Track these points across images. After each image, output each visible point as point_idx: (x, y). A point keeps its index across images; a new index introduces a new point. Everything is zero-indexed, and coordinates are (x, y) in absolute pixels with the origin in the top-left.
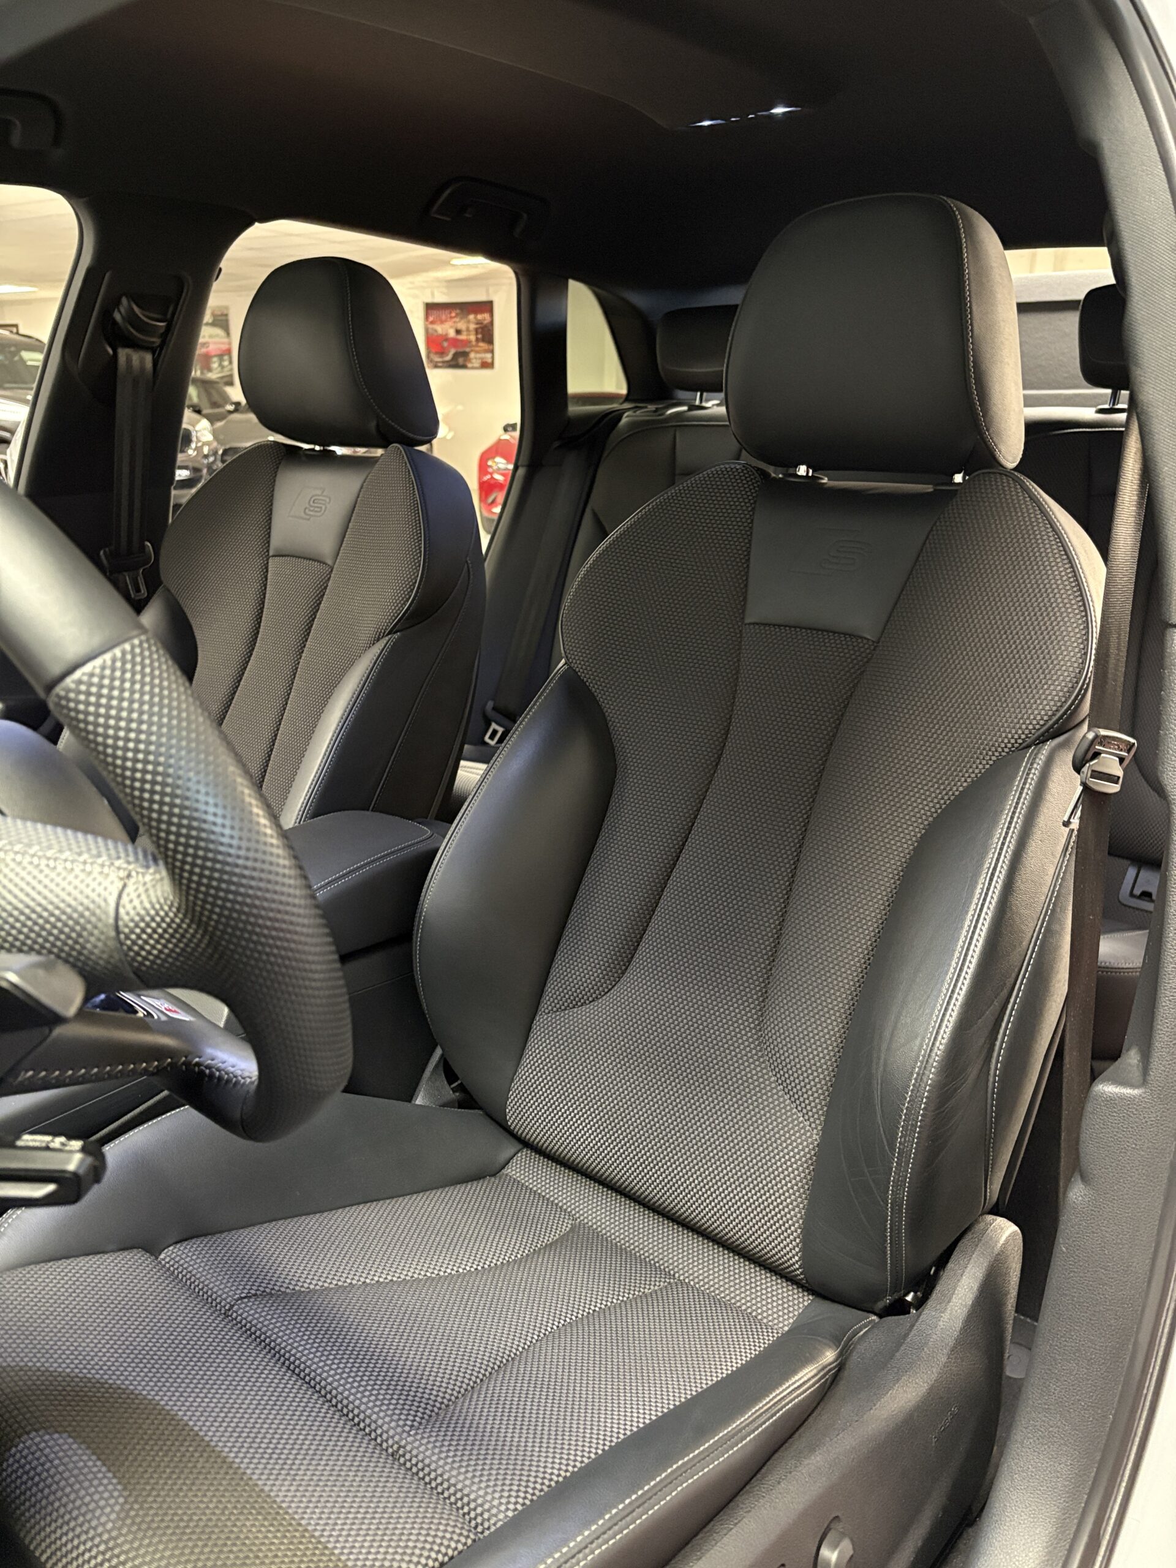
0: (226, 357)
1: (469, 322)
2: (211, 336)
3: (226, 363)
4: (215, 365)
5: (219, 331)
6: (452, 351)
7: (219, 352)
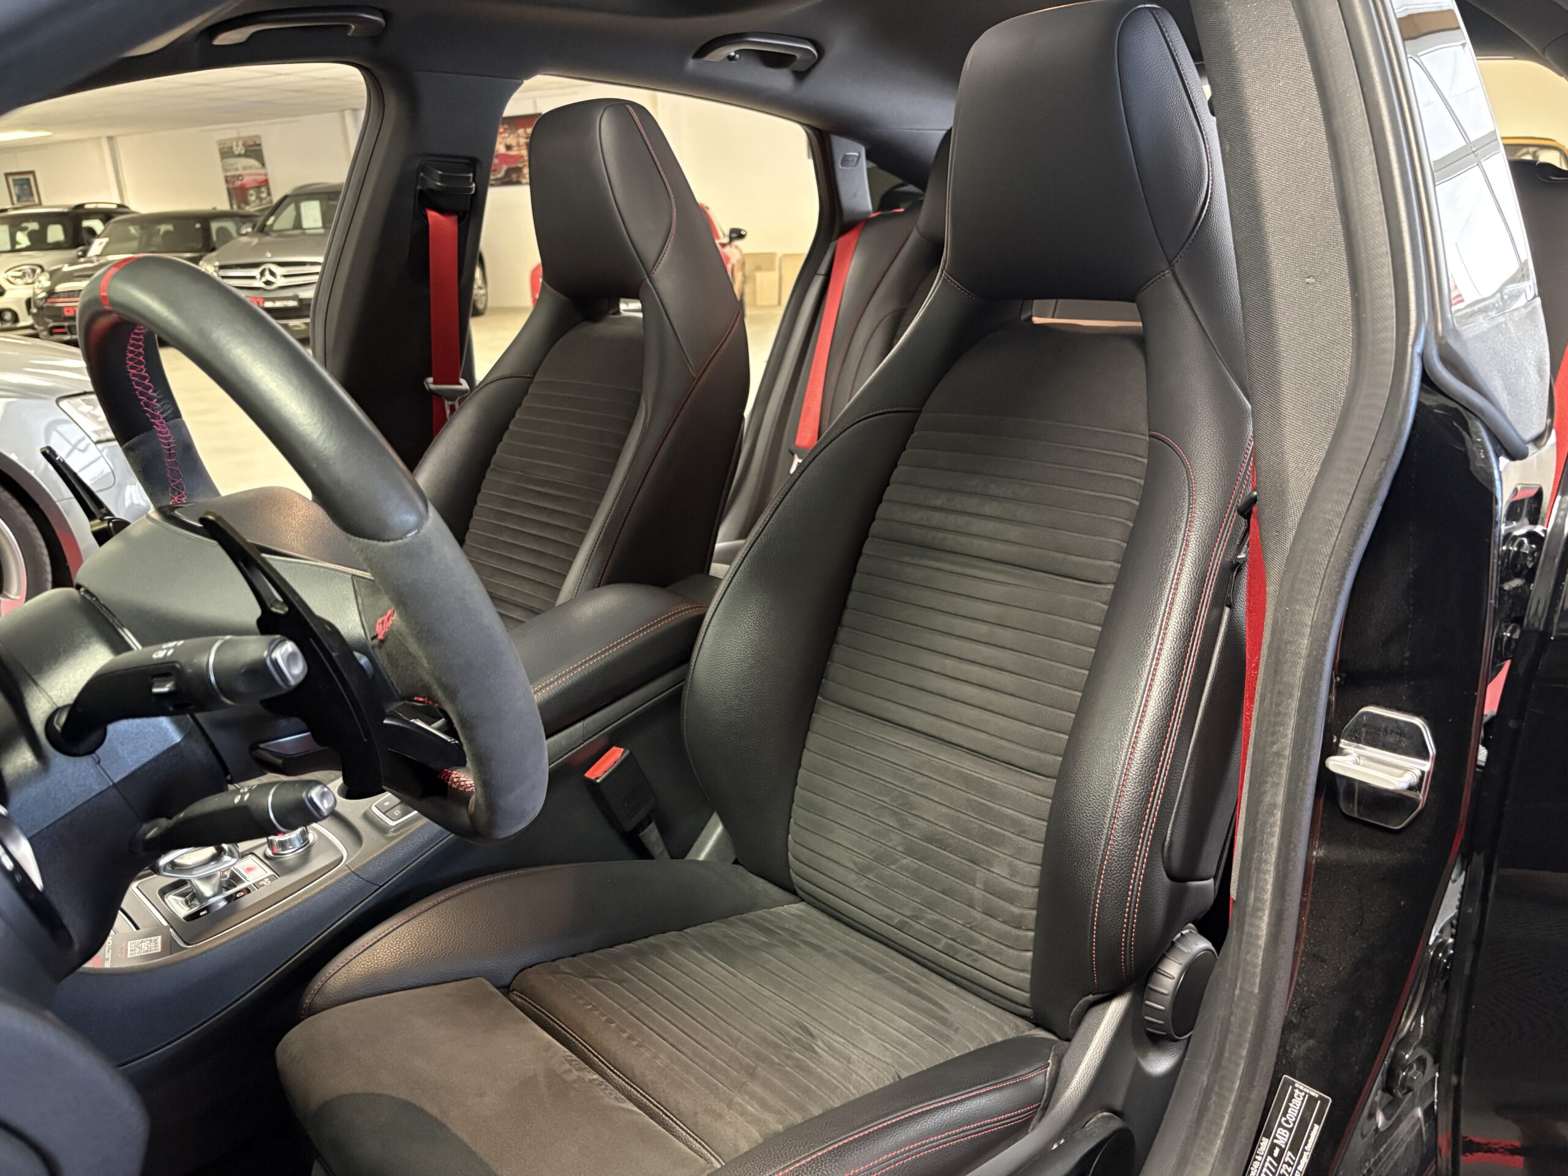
0: (263, 189)
1: (518, 136)
2: (244, 168)
3: (264, 195)
4: (253, 198)
5: (253, 162)
6: (505, 168)
7: (256, 185)
